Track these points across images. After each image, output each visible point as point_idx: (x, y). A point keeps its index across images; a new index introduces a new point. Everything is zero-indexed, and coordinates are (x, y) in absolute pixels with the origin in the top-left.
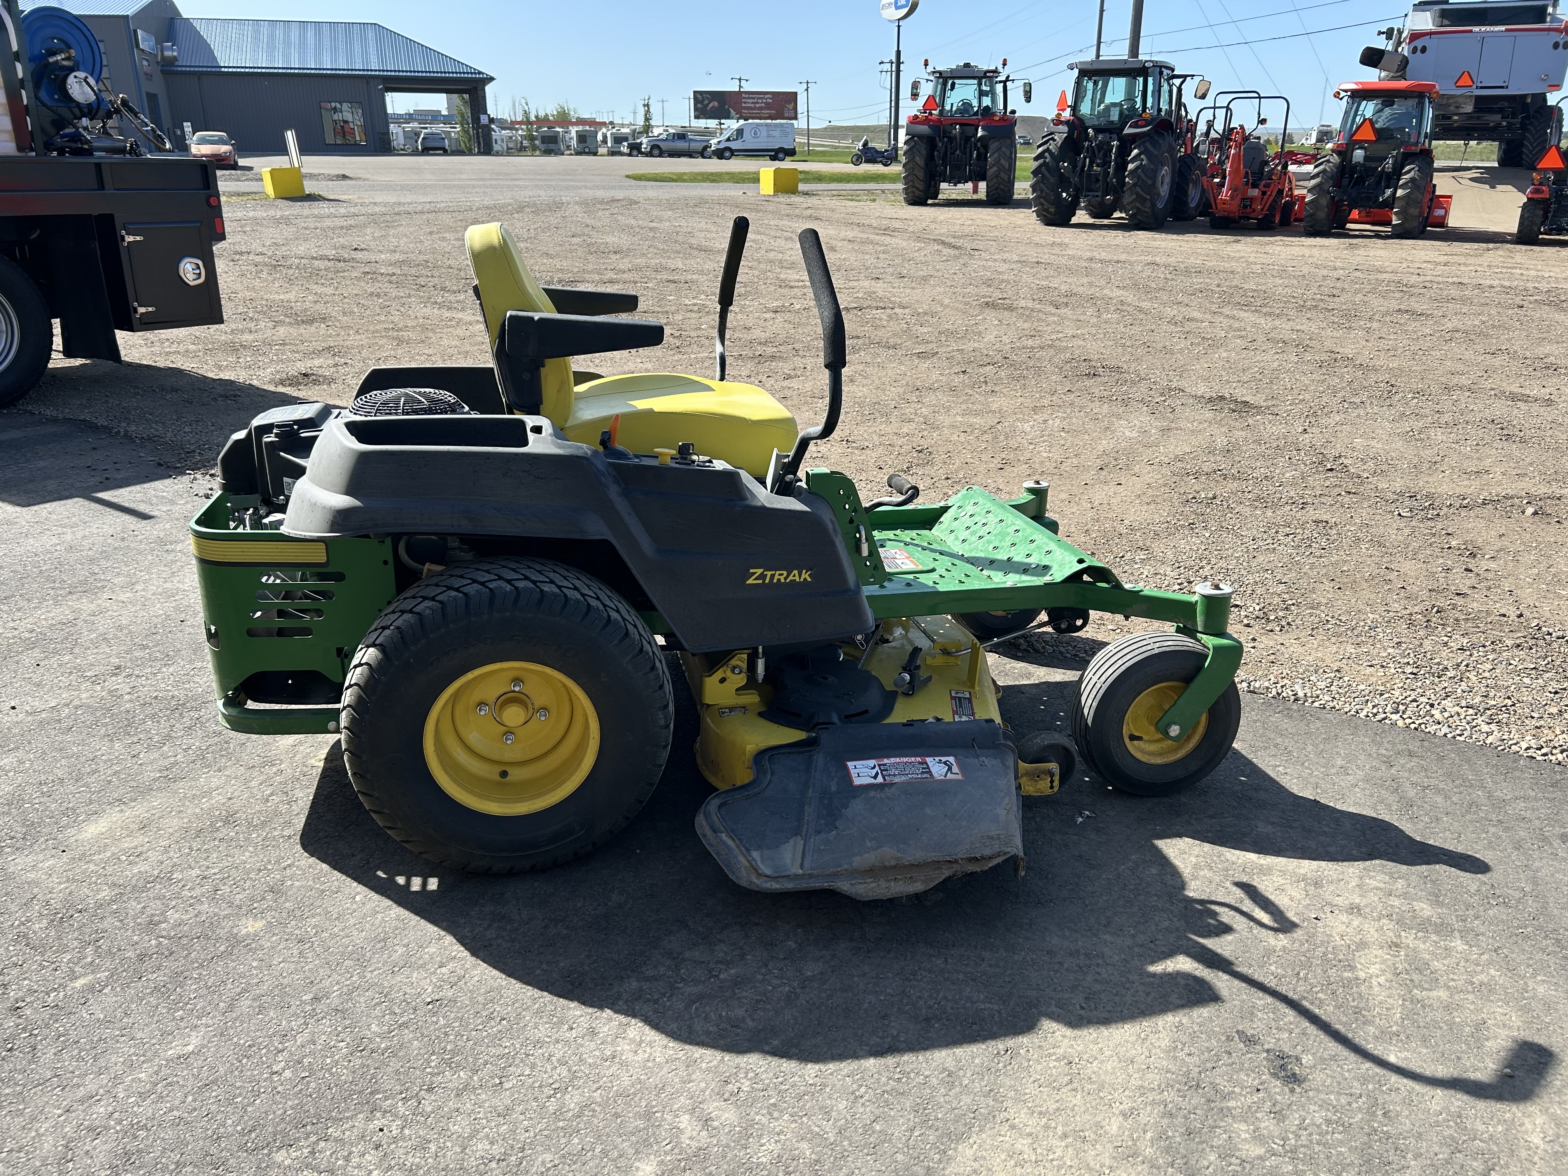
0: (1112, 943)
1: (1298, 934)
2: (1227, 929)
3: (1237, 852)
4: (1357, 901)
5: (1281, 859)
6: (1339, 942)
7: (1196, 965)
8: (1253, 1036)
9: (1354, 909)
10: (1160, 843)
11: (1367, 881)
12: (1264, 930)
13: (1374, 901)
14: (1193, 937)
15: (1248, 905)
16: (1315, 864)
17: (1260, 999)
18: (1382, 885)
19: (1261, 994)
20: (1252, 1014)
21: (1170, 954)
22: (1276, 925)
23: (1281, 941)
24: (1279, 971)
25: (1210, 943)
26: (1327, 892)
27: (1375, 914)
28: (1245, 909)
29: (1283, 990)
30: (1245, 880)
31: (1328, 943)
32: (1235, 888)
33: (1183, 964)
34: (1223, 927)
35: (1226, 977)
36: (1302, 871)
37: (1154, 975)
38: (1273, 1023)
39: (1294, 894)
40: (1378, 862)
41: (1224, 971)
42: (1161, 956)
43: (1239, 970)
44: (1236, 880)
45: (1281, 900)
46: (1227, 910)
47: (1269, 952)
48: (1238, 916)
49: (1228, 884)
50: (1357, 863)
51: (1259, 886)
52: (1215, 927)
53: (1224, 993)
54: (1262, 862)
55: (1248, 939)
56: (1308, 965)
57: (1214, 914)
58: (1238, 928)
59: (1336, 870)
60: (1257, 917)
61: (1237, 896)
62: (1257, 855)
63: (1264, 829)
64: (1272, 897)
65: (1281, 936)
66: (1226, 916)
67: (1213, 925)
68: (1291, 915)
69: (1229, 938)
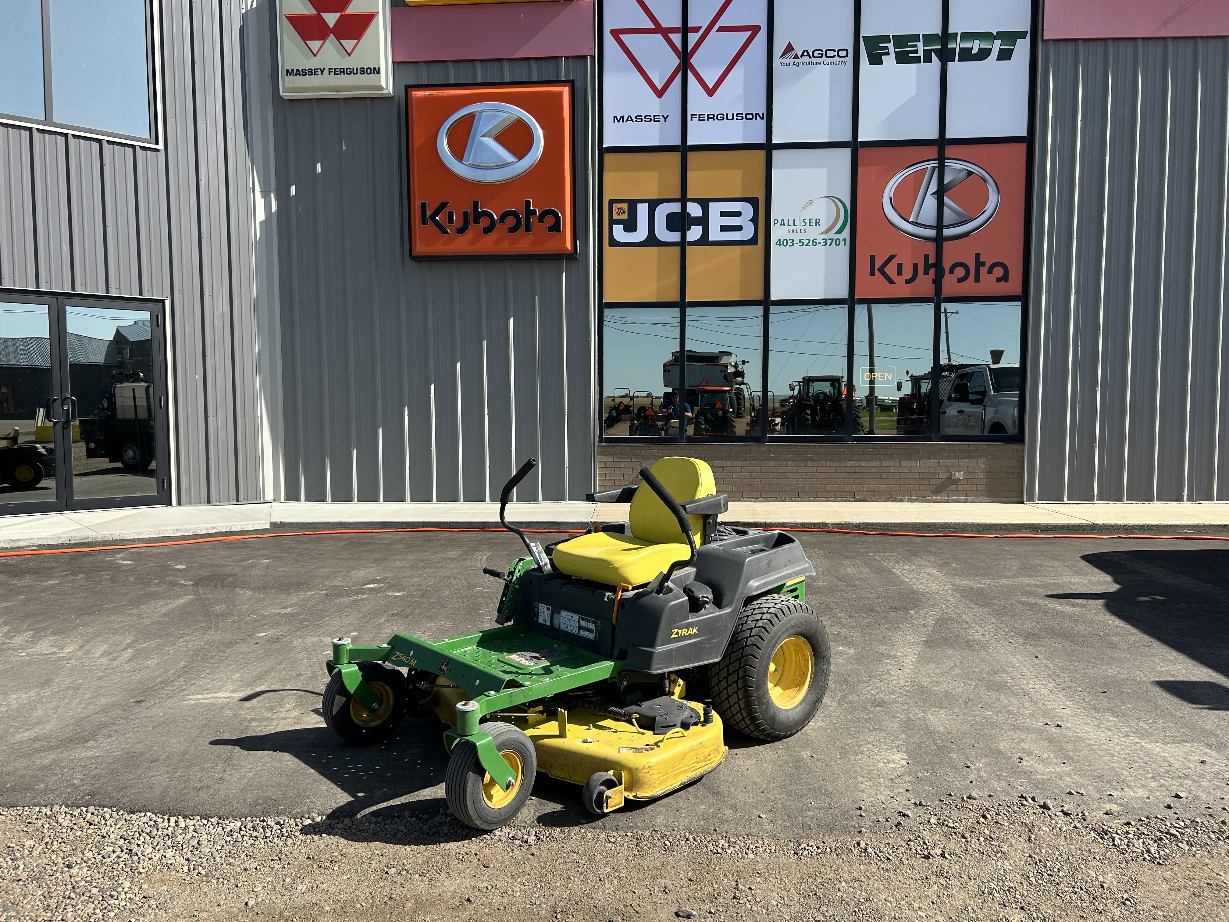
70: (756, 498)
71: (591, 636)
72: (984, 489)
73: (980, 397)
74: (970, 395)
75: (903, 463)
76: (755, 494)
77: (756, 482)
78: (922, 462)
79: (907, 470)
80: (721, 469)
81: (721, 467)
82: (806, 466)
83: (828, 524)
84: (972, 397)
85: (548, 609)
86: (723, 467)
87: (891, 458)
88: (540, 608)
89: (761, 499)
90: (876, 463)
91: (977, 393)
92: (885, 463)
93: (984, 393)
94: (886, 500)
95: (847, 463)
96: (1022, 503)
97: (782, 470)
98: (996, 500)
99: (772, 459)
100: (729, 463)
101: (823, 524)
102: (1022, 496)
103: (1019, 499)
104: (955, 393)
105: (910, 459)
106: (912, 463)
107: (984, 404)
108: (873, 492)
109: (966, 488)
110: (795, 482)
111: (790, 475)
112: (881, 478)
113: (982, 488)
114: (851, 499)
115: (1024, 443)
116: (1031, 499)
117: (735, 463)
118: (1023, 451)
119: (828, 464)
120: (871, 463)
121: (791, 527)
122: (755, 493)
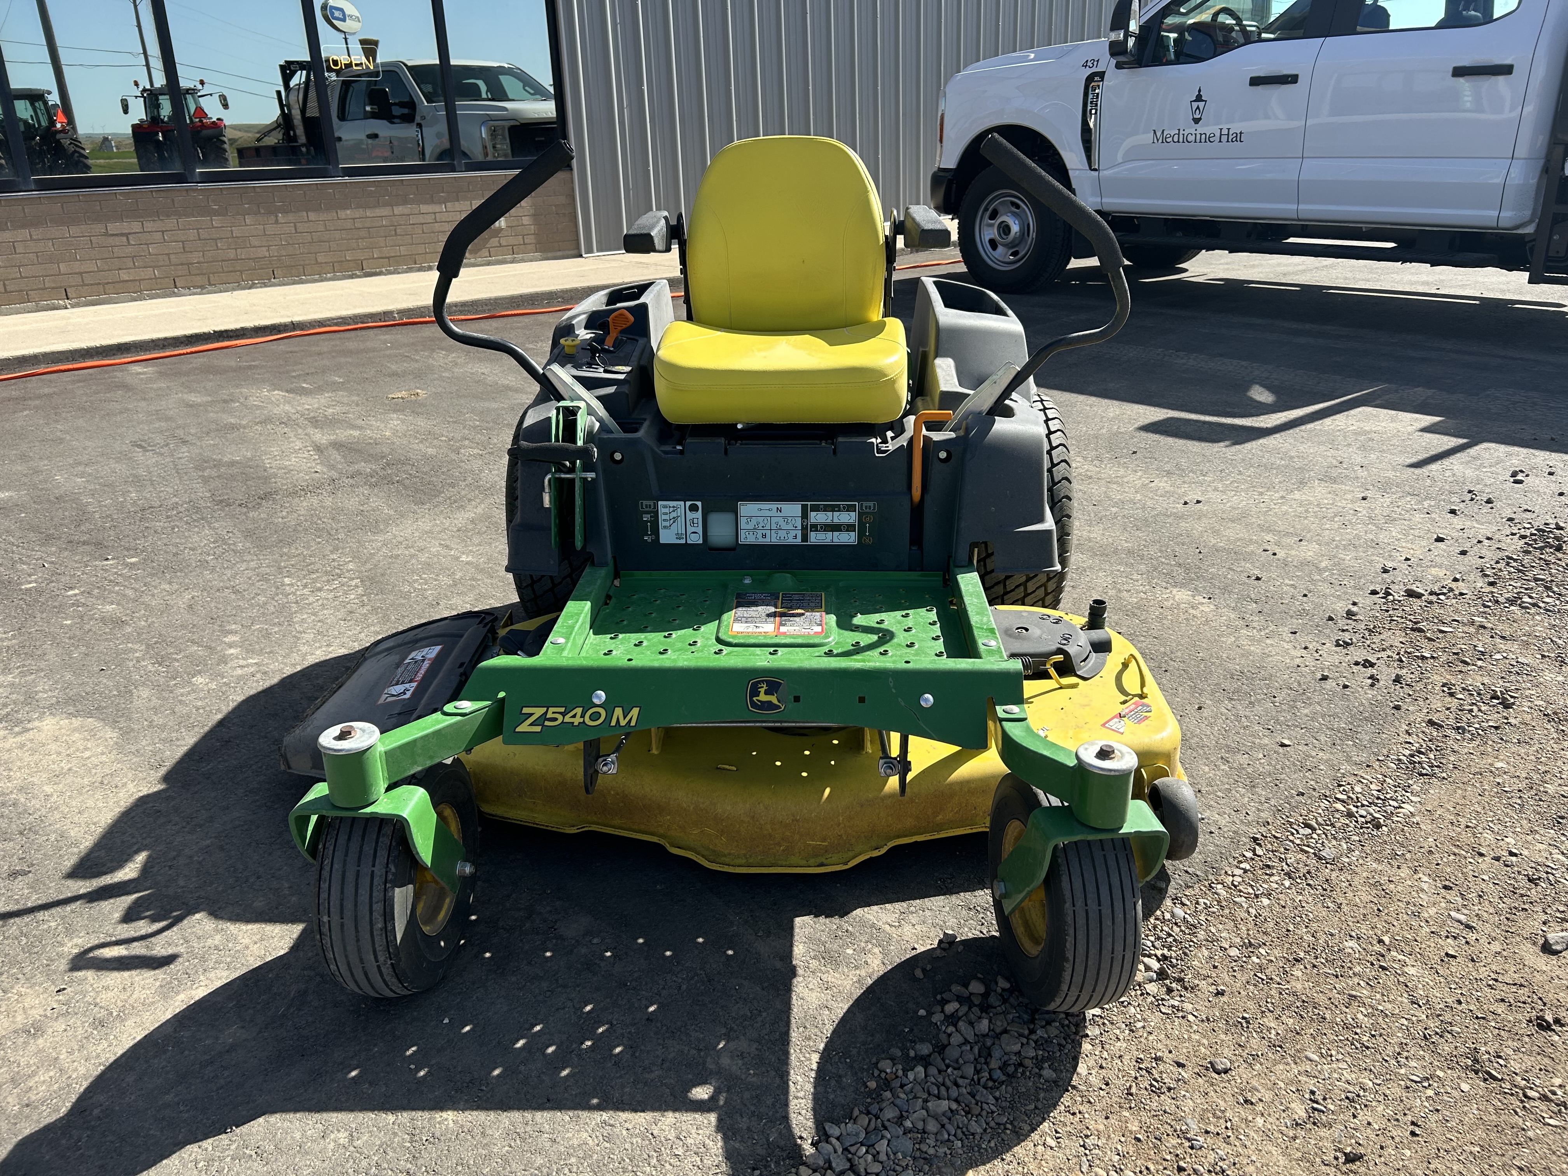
0: (197, 843)
1: (63, 965)
2: (129, 917)
3: (219, 984)
4: (40, 1041)
5: (169, 1015)
6: (17, 988)
7: (116, 880)
8: (15, 878)
9: (35, 1030)
10: (296, 930)
11: (52, 1074)
12: (96, 942)
13: (23, 1056)
14: (147, 892)
15: (138, 949)
16: (127, 1043)
17: (38, 898)
18: (31, 1083)
19: (40, 902)
20: (32, 888)
21: (146, 869)
22: (91, 955)
23: (72, 947)
24: (45, 926)
25: (128, 900)
26: (81, 1026)
27: (9, 1043)
28: (135, 944)
29: (27, 919)
30: (172, 966)
31: (27, 979)
32: (170, 951)
33: (129, 872)
34: (134, 918)
35: (82, 891)
36: (130, 1023)
37: (137, 852)
38: (9, 894)
39: (110, 994)
40: (63, 1111)
41: (89, 893)
42: (150, 864)
43: (78, 903)
44: (180, 960)
45: (115, 978)
46: (150, 931)
47: (70, 931)
48: (133, 934)
49: (181, 949)
50: (85, 1084)
51: (152, 973)
52: (139, 913)
53: (70, 883)
54: (182, 996)
55: (100, 926)
56: (28, 949)
57: (154, 919)
58: (120, 927)
59: (98, 1056)
60: (116, 948)
61: (159, 947)
62: (197, 998)
63: (232, 1034)
64: (126, 974)
65: (77, 951)
66: (143, 927)
67: (144, 912)
68: (89, 975)
69: (117, 915)
70: (202, 287)
71: (849, 538)
72: (534, 241)
73: (406, 111)
74: (393, 108)
75: (424, 208)
76: (199, 280)
77: (195, 257)
78: (449, 204)
79: (429, 219)
80: (125, 239)
81: (122, 235)
82: (277, 222)
83: (391, 312)
84: (397, 111)
85: (694, 508)
86: (126, 235)
87: (405, 202)
88: (661, 511)
89: (210, 288)
90: (385, 211)
91: (402, 105)
92: (398, 210)
93: (411, 105)
94: (410, 270)
95: (342, 214)
96: (581, 256)
97: (236, 232)
98: (549, 255)
99: (216, 213)
100: (136, 226)
101: (385, 313)
102: (578, 247)
103: (575, 252)
104: (370, 104)
105: (432, 201)
106: (436, 208)
107: (418, 119)
108: (388, 258)
109: (512, 241)
110: (263, 252)
111: (255, 242)
112: (396, 234)
113: (530, 239)
114: (358, 273)
115: (572, 170)
116: (589, 250)
117: (149, 226)
118: (572, 181)
119: (312, 216)
120: (379, 212)
121: (336, 324)
122: (198, 278)
